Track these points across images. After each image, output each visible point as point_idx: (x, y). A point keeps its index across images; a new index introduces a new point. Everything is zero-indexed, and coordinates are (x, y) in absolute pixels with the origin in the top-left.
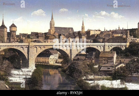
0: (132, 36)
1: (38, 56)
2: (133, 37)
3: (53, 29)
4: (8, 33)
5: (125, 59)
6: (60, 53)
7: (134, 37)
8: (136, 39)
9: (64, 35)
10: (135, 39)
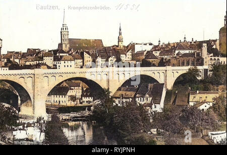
0: (210, 53)
3: (67, 42)
8: (218, 59)
9: (88, 53)
10: (216, 58)
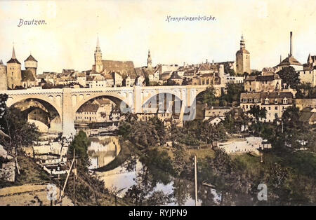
0: (227, 73)
1: (79, 111)
2: (229, 74)
3: (100, 63)
4: (22, 71)
5: (219, 110)
6: (114, 104)
7: (231, 75)
8: (234, 78)
9: (119, 73)
10: (232, 77)
